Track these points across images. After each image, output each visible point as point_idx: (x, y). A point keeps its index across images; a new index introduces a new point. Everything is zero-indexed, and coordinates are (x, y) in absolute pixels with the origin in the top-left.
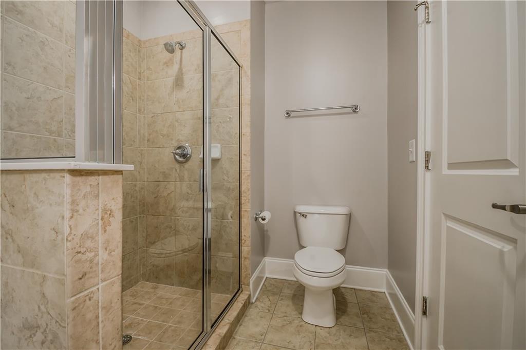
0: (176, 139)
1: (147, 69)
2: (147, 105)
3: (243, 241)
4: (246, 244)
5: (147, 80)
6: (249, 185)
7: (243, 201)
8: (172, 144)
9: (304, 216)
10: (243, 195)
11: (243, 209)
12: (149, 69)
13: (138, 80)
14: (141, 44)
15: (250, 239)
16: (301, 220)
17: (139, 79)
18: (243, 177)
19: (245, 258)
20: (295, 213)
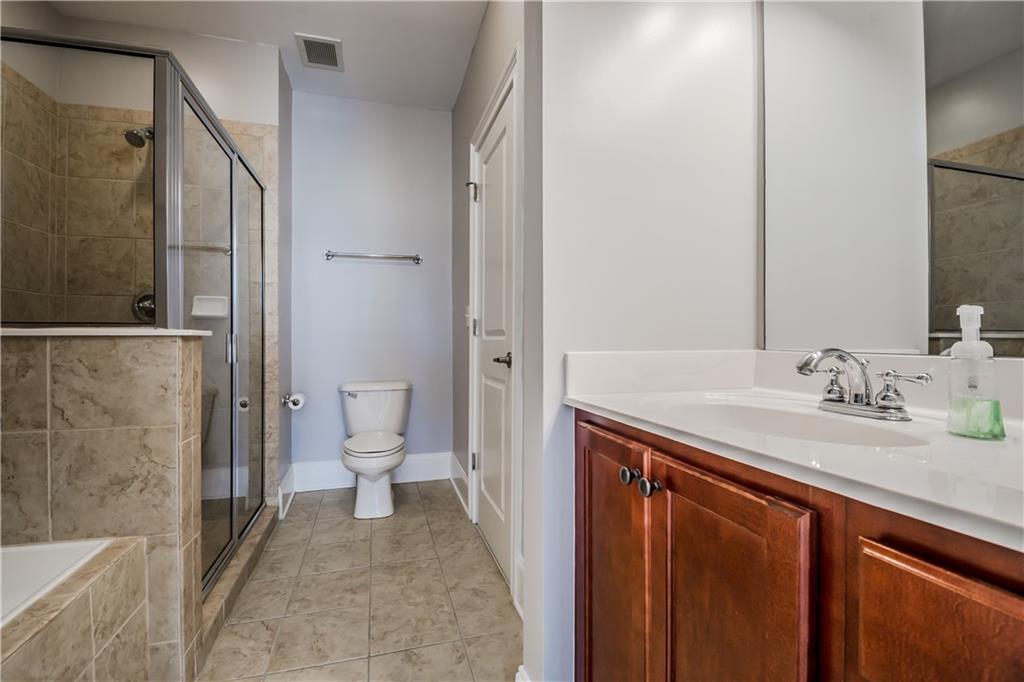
0: (139, 283)
1: (71, 155)
2: (69, 218)
3: (267, 436)
4: (272, 438)
5: (70, 175)
6: (277, 355)
7: (267, 379)
8: (128, 290)
9: (352, 395)
10: (267, 370)
11: (267, 390)
12: (74, 155)
13: (51, 174)
14: (56, 110)
15: (277, 431)
16: (350, 401)
17: (53, 171)
18: (267, 344)
19: (271, 458)
20: (341, 392)
